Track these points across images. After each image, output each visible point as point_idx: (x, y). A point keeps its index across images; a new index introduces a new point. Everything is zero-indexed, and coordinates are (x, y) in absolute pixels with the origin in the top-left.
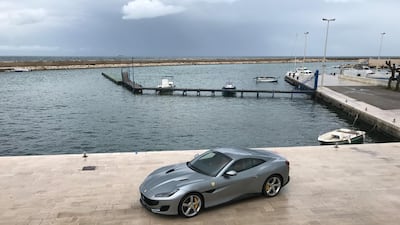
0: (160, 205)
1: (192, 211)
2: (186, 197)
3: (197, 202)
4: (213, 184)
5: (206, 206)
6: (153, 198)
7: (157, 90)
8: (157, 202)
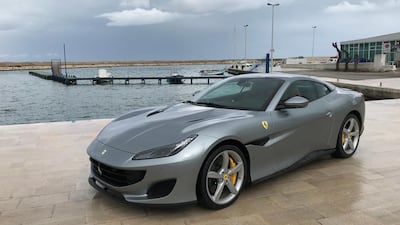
0: (148, 180)
1: (226, 191)
2: (212, 158)
3: (235, 168)
4: (265, 124)
5: (254, 177)
6: (129, 164)
7: (94, 79)
8: (140, 174)
